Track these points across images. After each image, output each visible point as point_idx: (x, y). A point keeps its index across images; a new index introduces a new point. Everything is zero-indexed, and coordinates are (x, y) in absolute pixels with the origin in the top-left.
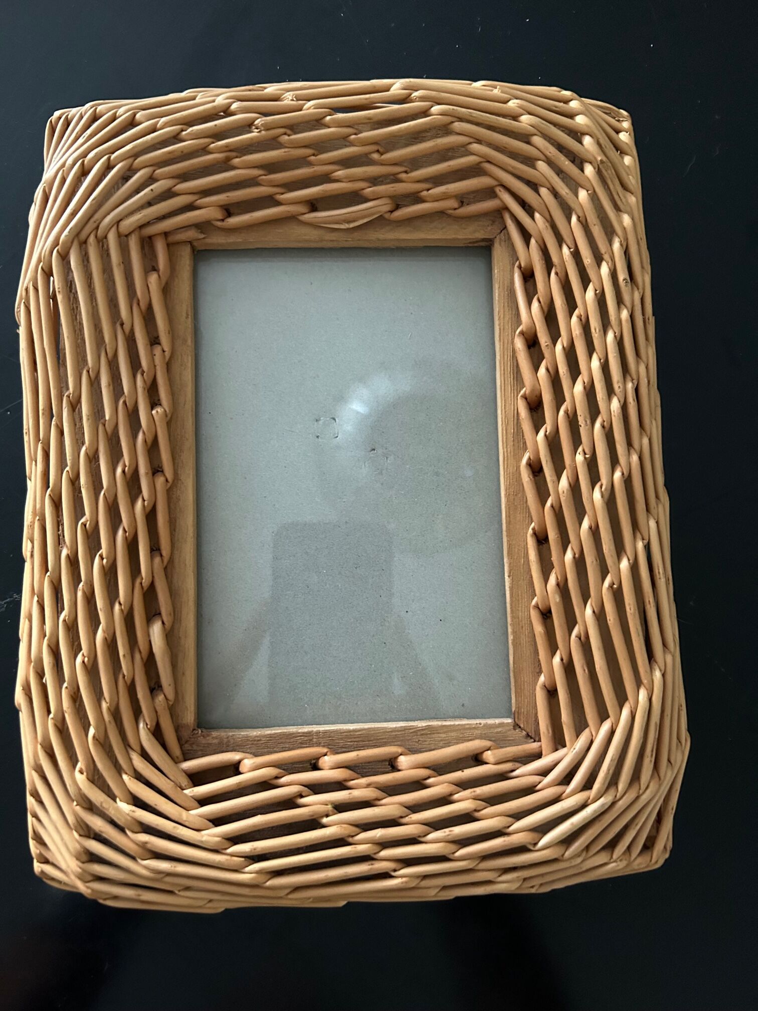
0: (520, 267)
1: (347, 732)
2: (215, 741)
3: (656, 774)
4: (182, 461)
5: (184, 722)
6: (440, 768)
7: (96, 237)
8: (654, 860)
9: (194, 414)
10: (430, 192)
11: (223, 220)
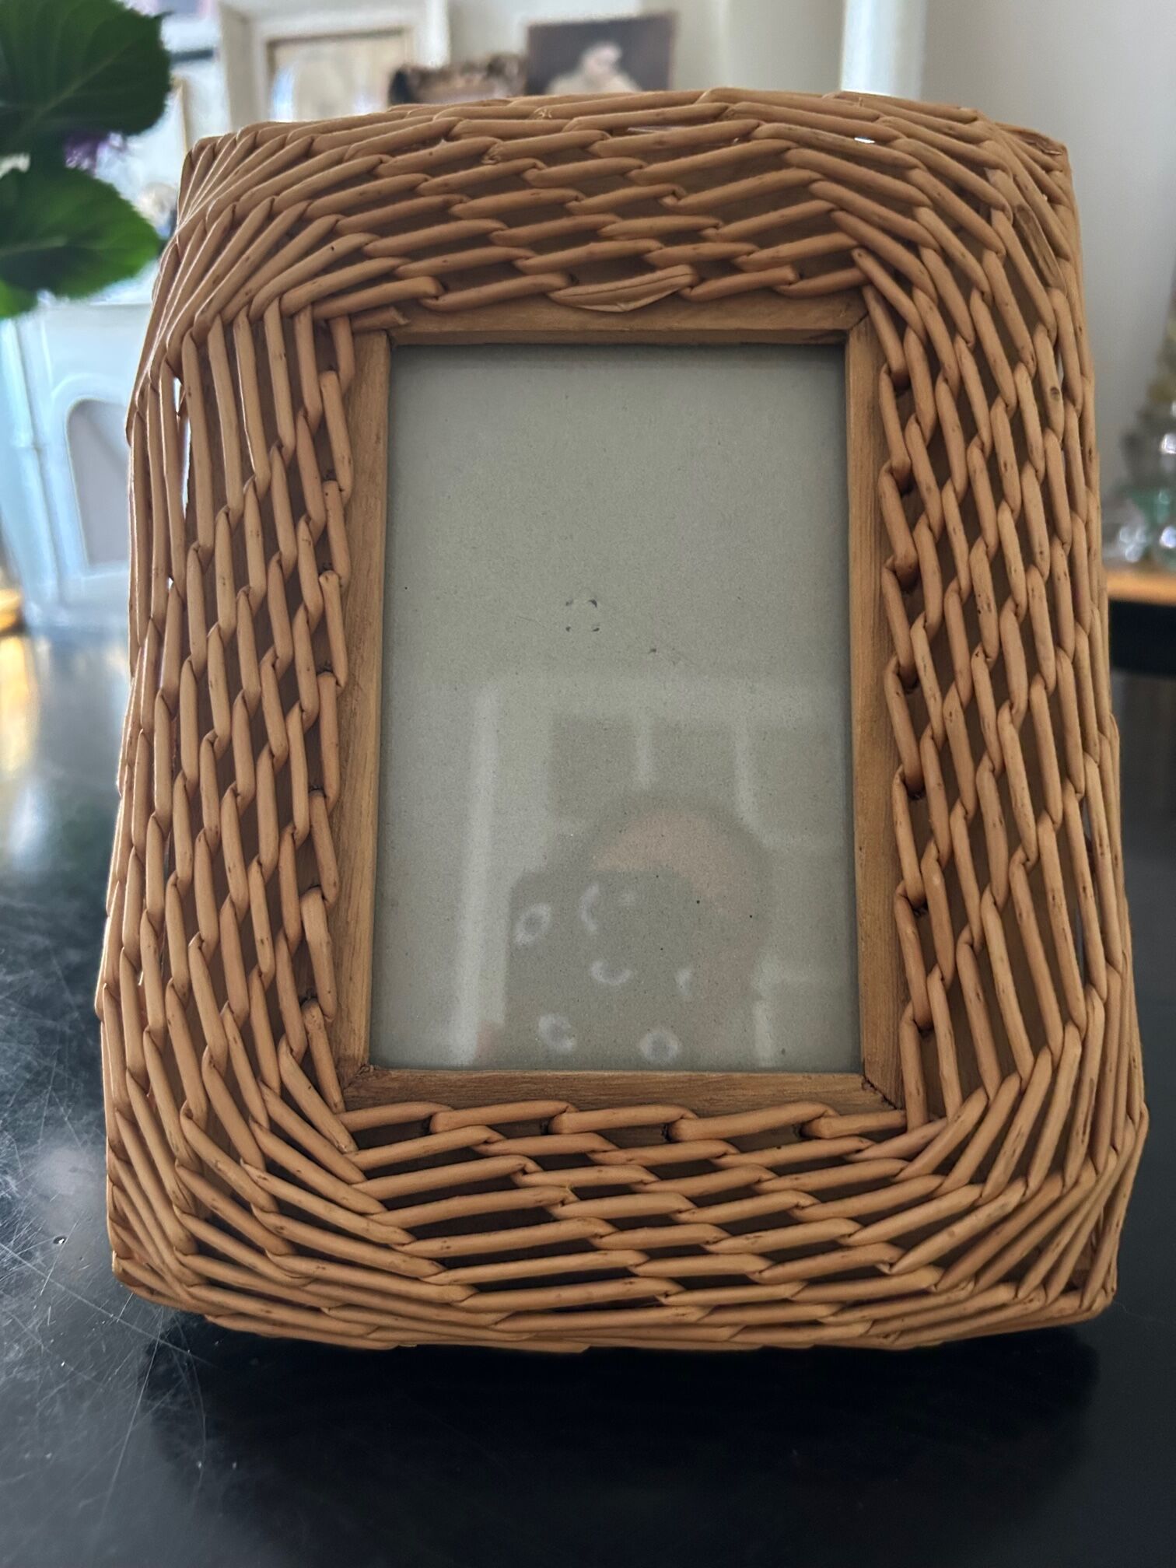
0: (889, 372)
1: (598, 1080)
2: (396, 1085)
3: (1090, 1164)
4: (362, 657)
5: (349, 1052)
6: (743, 1143)
7: (248, 316)
8: (1086, 1303)
9: (382, 587)
10: (752, 256)
11: (436, 297)
